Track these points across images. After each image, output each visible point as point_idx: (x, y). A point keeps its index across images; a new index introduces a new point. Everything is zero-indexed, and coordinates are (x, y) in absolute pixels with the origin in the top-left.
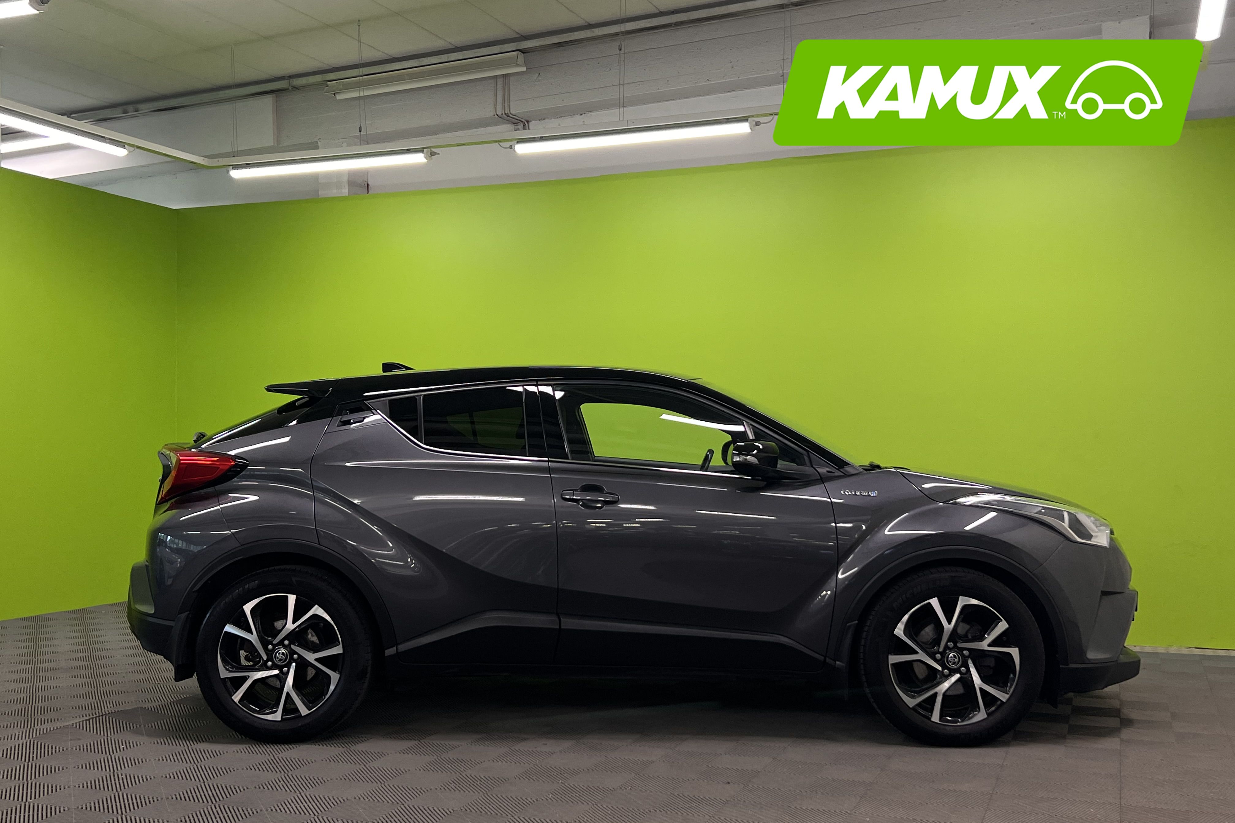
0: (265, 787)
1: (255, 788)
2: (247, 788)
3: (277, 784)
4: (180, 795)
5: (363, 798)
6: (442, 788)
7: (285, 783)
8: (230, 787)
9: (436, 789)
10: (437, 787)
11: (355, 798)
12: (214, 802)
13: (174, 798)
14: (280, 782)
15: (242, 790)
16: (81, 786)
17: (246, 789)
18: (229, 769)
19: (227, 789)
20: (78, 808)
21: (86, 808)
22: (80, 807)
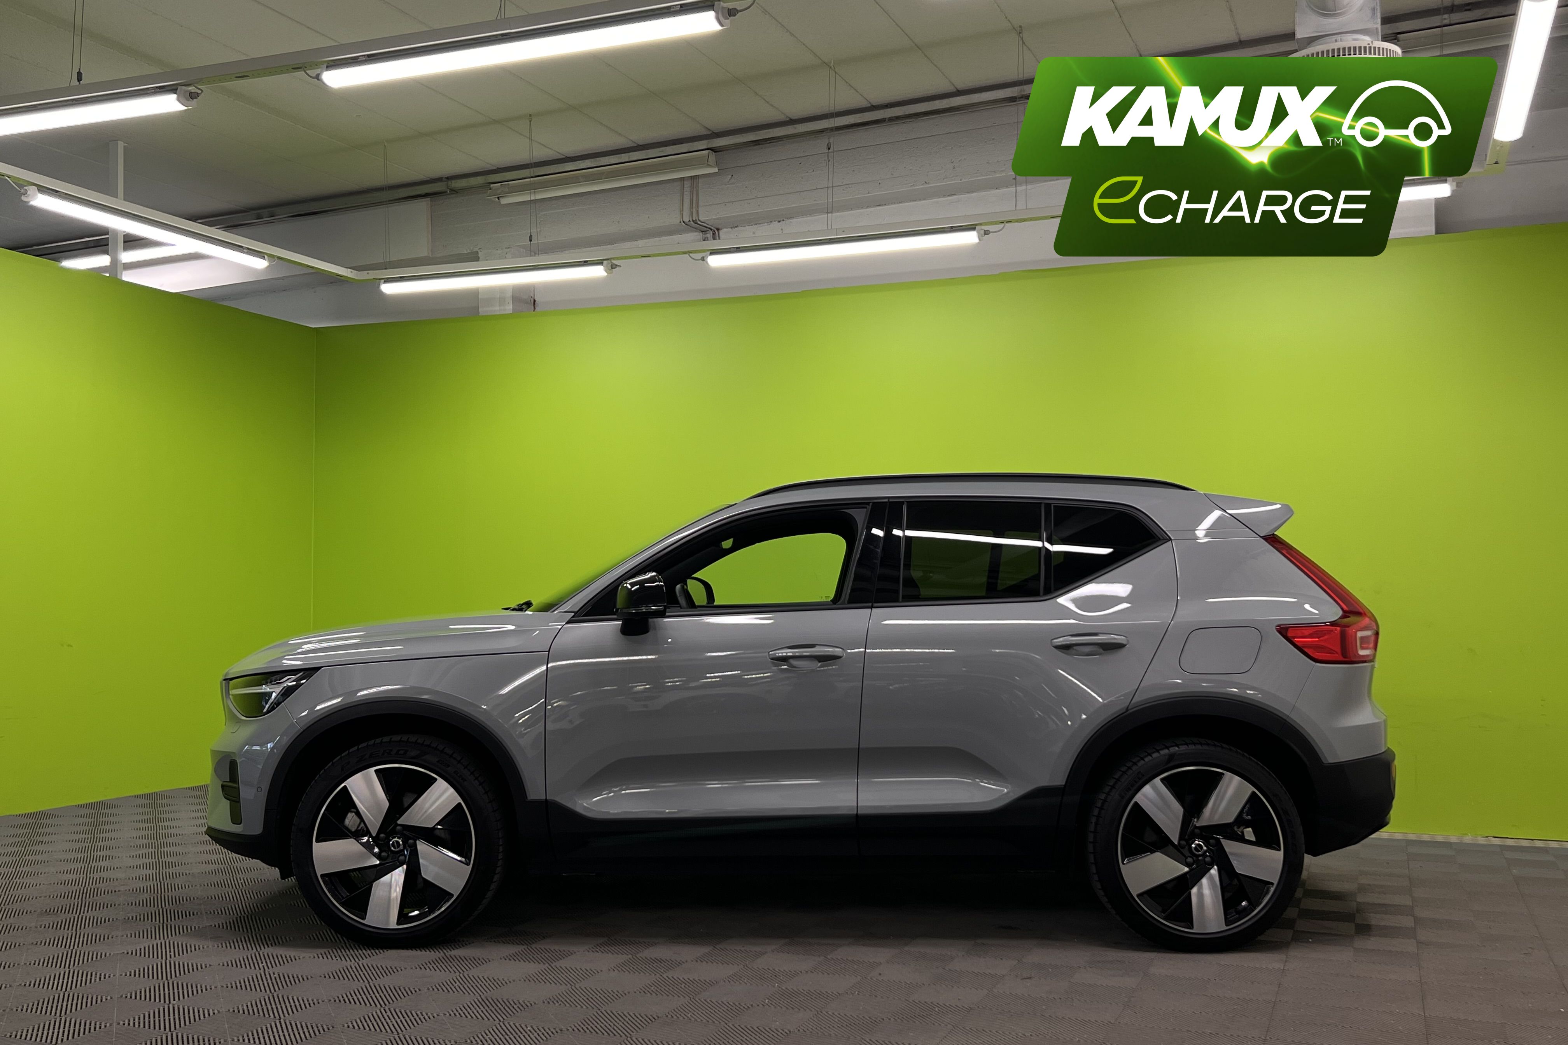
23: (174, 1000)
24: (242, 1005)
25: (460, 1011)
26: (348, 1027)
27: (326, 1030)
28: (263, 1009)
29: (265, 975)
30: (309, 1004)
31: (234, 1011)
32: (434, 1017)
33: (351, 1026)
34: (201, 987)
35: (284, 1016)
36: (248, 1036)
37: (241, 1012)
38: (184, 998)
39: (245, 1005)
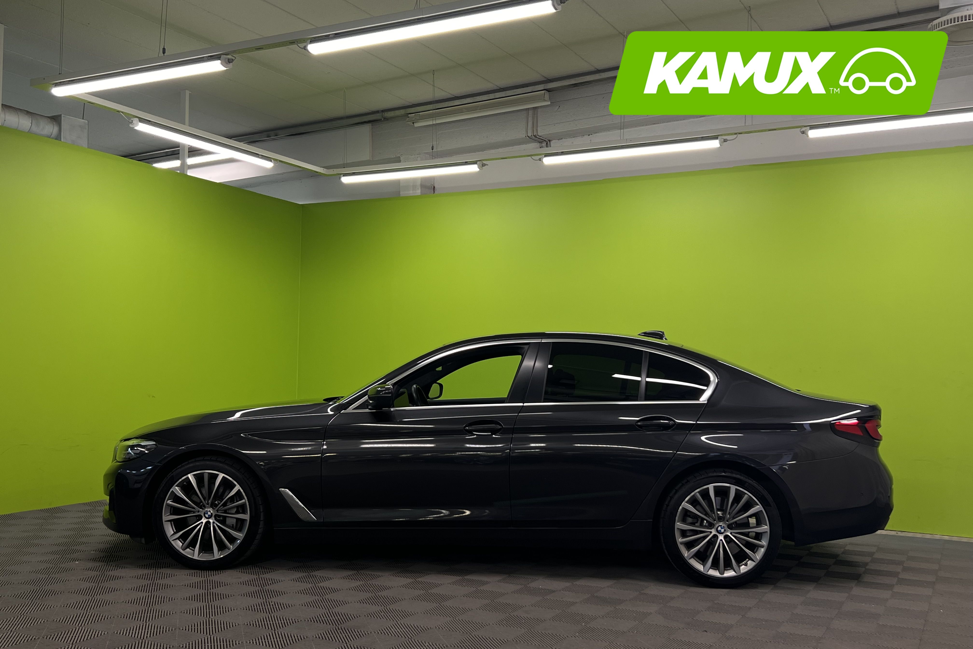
0: (372, 616)
1: (365, 616)
2: (360, 616)
3: (380, 614)
4: (313, 619)
5: (442, 628)
6: (497, 624)
7: (385, 614)
8: (348, 615)
9: (493, 624)
10: (493, 623)
11: (436, 627)
12: (338, 625)
13: (310, 621)
14: (382, 613)
15: (356, 617)
16: (245, 609)
17: (358, 616)
18: (345, 602)
19: (345, 616)
20: (244, 624)
21: (250, 625)
22: (246, 624)
23: (212, 616)
24: (253, 621)
25: (384, 631)
26: (316, 637)
27: (303, 639)
28: (265, 624)
29: (266, 603)
30: (293, 622)
31: (247, 625)
32: (368, 634)
33: (317, 637)
34: (228, 608)
35: (278, 629)
36: (256, 640)
37: (252, 625)
38: (218, 615)
39: (254, 621)
